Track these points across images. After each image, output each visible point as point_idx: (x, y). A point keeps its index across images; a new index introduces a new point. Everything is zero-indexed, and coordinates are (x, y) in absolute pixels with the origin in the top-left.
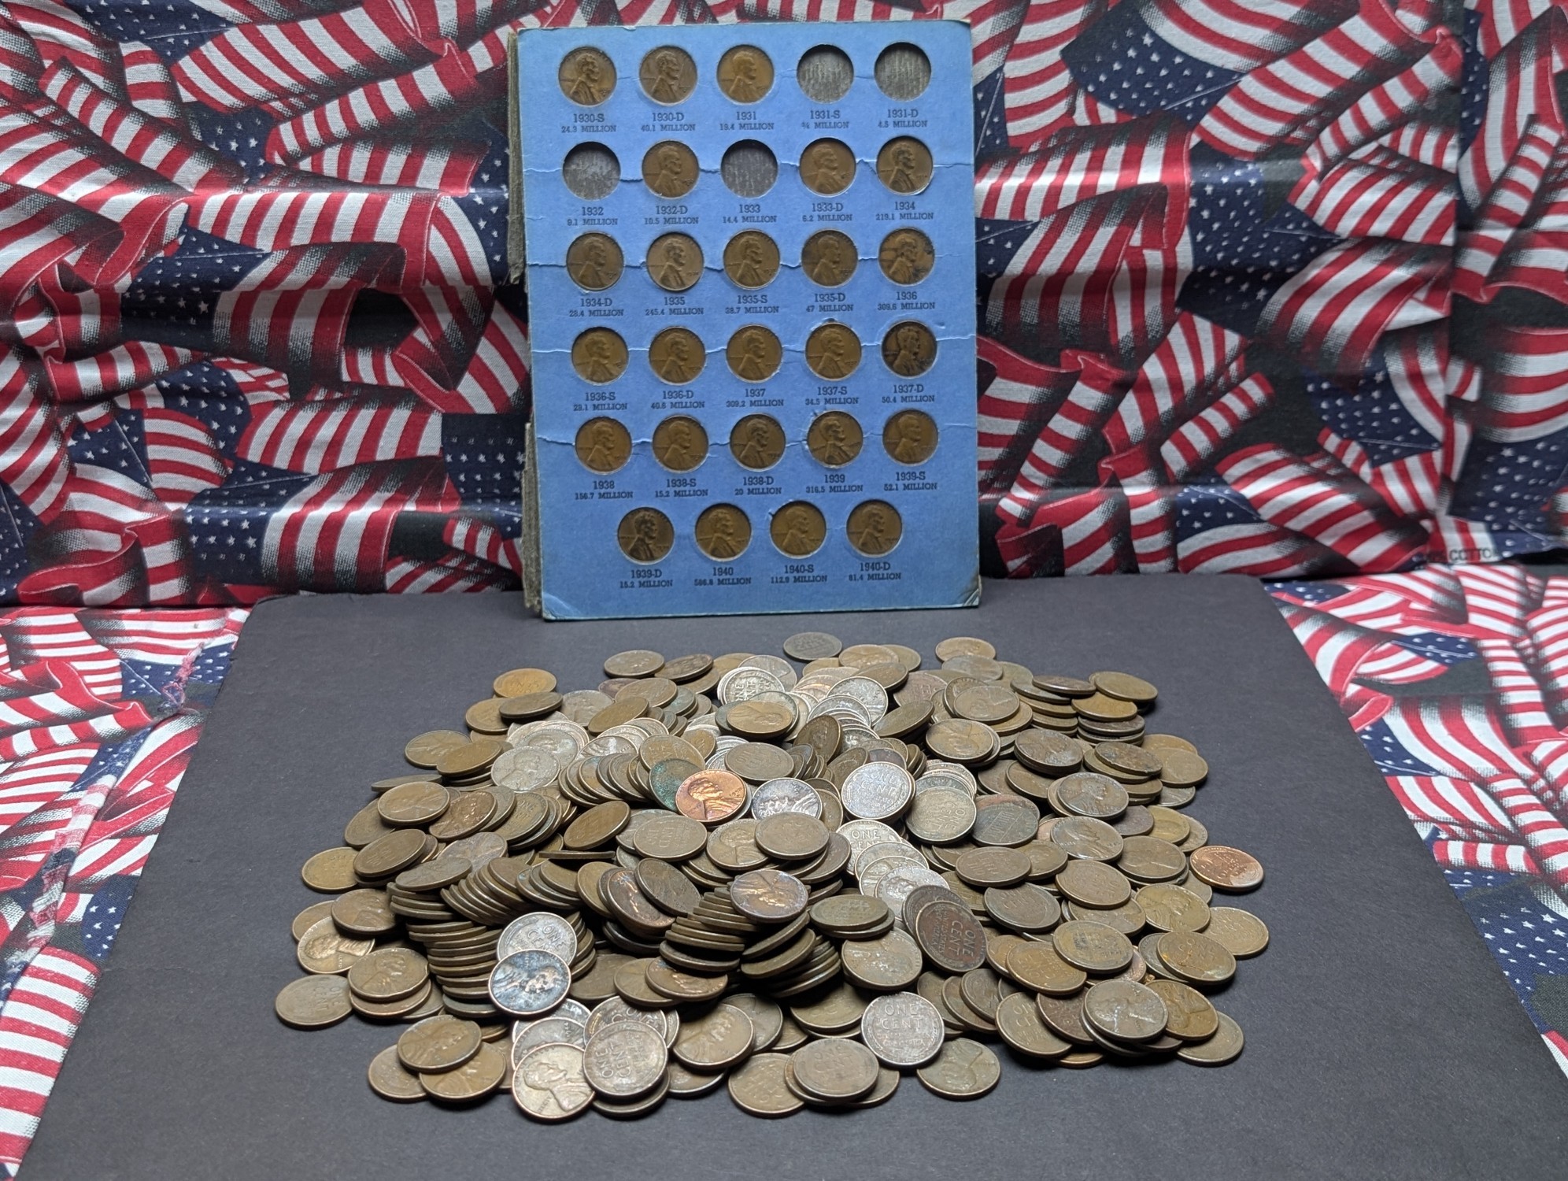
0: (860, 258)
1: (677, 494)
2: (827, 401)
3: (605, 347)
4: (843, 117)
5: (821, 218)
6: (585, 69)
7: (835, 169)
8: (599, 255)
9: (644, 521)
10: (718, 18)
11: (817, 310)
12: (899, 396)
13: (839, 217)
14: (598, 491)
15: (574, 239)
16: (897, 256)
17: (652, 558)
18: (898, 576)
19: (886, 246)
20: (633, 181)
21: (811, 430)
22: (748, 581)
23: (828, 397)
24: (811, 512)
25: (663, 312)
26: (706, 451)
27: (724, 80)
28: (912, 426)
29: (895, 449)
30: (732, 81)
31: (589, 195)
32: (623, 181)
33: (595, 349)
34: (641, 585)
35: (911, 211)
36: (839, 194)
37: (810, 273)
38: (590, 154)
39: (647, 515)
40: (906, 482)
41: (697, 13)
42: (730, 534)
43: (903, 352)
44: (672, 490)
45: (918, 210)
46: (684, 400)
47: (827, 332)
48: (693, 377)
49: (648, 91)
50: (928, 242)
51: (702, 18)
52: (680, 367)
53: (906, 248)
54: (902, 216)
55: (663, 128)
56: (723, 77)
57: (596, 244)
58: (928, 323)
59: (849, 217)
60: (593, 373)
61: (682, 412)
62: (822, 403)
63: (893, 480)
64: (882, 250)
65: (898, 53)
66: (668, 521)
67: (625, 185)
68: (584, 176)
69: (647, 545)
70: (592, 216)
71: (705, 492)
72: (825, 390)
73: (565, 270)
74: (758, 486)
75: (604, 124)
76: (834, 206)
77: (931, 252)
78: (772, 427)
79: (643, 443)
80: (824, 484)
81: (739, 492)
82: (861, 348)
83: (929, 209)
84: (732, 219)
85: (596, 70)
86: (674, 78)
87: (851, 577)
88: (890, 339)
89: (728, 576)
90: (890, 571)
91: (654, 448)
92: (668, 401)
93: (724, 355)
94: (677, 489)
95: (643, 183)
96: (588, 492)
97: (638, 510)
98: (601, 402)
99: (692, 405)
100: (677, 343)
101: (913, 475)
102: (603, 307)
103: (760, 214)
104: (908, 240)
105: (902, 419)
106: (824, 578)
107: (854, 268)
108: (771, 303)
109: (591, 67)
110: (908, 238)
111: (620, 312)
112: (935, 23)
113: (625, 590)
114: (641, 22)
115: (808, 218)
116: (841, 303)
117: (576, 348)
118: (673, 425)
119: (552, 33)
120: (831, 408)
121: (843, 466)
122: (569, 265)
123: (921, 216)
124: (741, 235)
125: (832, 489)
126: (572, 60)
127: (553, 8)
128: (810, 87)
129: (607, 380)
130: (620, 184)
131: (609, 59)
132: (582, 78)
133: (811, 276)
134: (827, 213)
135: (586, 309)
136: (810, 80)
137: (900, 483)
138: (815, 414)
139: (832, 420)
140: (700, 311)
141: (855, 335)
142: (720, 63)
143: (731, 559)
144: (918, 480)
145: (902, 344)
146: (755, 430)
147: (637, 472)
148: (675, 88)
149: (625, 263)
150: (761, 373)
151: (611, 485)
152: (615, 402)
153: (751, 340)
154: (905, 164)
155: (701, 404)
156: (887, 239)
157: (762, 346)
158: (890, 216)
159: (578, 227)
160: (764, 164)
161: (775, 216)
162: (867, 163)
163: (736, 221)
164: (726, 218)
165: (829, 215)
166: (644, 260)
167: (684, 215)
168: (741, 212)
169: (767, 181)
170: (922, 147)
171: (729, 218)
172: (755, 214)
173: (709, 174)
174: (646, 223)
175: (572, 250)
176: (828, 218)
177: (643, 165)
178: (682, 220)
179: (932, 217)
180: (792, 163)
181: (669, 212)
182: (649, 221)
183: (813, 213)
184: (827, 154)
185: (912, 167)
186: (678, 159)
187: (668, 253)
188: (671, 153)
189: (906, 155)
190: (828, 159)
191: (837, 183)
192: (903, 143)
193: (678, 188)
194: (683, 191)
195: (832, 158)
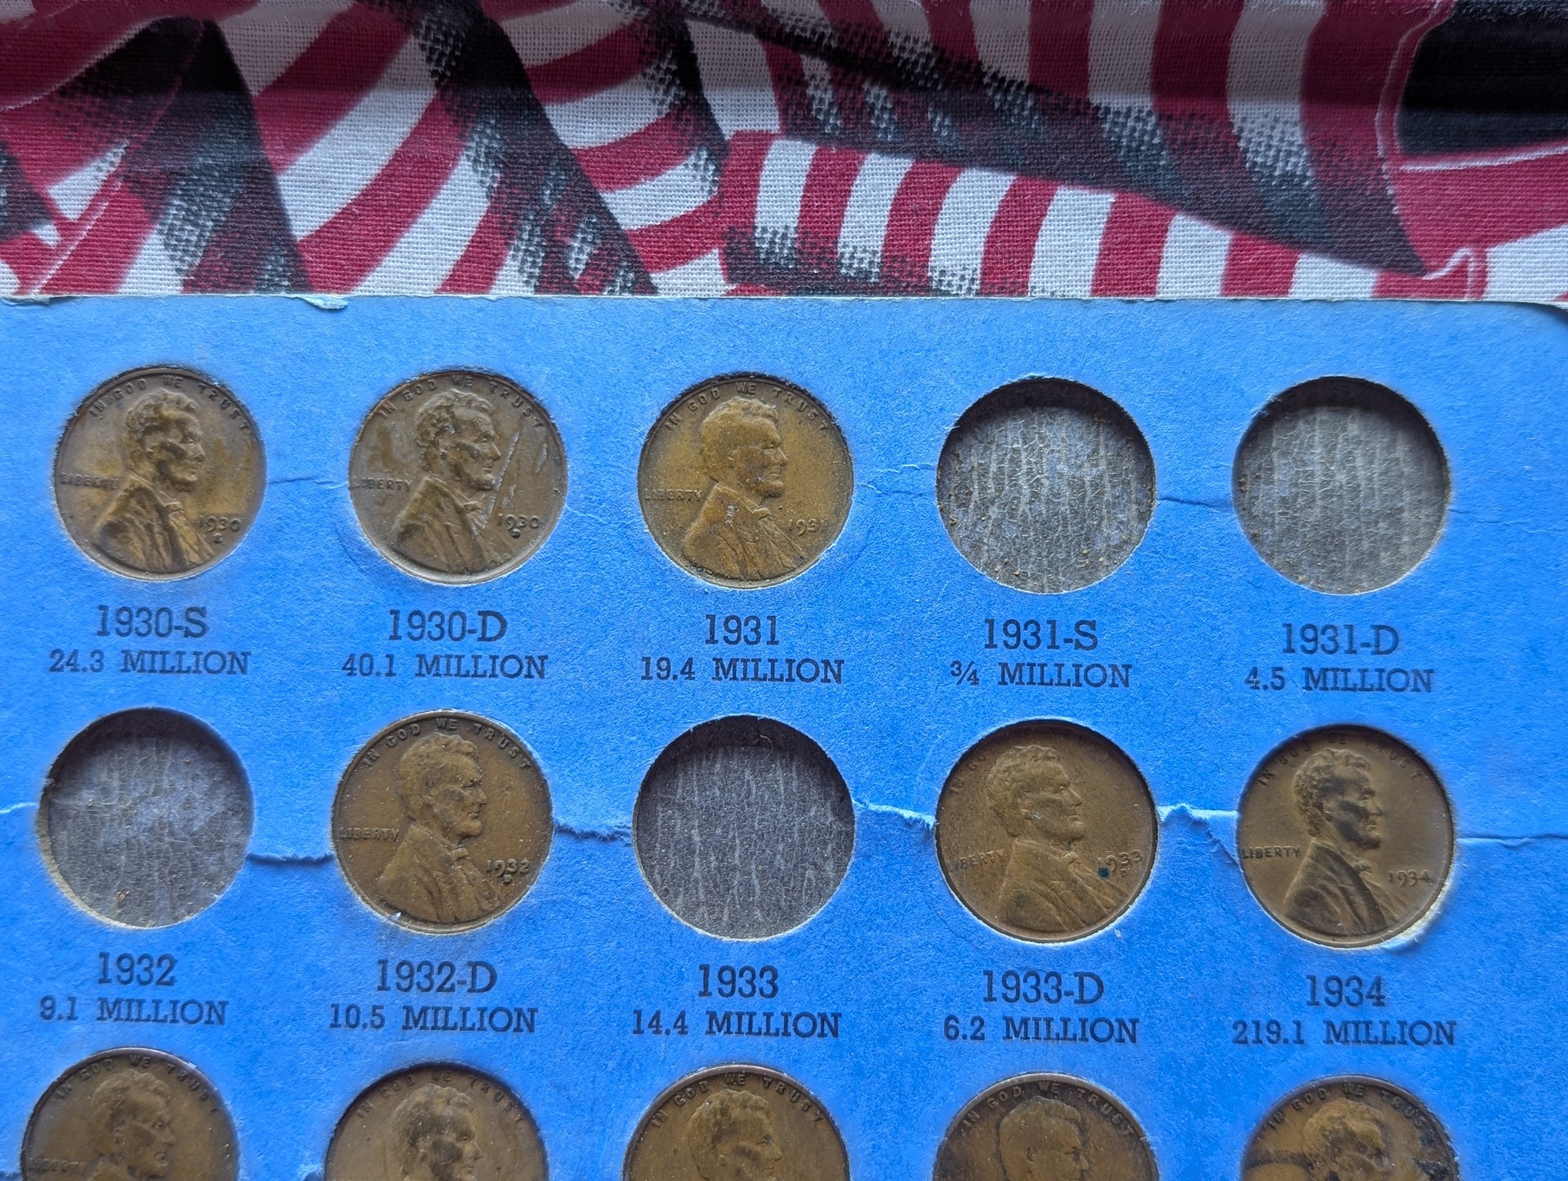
4: (1110, 649)
5: (1014, 1029)
6: (152, 442)
7: (1072, 839)
8: (149, 1139)
10: (656, 278)
13: (1089, 1031)
15: (58, 1073)
19: (1270, 1147)
20: (296, 863)
27: (665, 499)
30: (695, 501)
32: (255, 860)
35: (1369, 1011)
36: (1089, 938)
41: (579, 256)
45: (1400, 1008)
49: (379, 531)
50: (1435, 1139)
51: (598, 278)
53: (1349, 1154)
54: (1336, 1033)
55: (427, 666)
56: (666, 485)
57: (142, 1098)
59: (1126, 1031)
64: (1252, 1162)
65: (1322, 415)
67: (266, 880)
68: (123, 833)
70: (132, 991)
75: (205, 645)
76: (1070, 983)
83: (1440, 1005)
84: (667, 1020)
85: (194, 448)
86: (481, 487)
95: (337, 870)
103: (778, 1006)
104: (1355, 1125)
109: (173, 439)
110: (1358, 1118)
112: (1460, 313)
114: (373, 284)
115: (966, 1027)
119: (47, 316)
122: (30, 1173)
123: (1409, 1034)
124: (699, 1087)
126: (112, 413)
127: (66, 228)
128: (985, 531)
130: (245, 870)
131: (241, 412)
132: (142, 476)
134: (1042, 1009)
136: (984, 505)
142: (654, 433)
148: (480, 521)
154: (1347, 832)
156: (1275, 1120)
158: (1289, 1032)
159: (76, 1028)
160: (804, 811)
161: (836, 1016)
162: (1199, 824)
163: (683, 1031)
164: (646, 1019)
165: (1049, 1021)
166: (317, 1168)
167: (484, 1000)
168: (705, 993)
169: (810, 873)
170: (1414, 769)
171: (657, 1016)
172: (756, 1003)
173: (590, 844)
174: (335, 1025)
175: (47, 1116)
176: (1043, 1033)
177: (338, 804)
178: (473, 1018)
179: (1450, 1039)
180: (908, 814)
181: (426, 984)
182: (347, 1017)
183: (984, 1010)
184: (1045, 781)
185: (1375, 844)
186: (474, 784)
187: (413, 1143)
188: (447, 760)
189: (1352, 798)
190: (1050, 802)
191: (1081, 895)
192: (1342, 752)
193: (468, 893)
194: (486, 906)
195: (1064, 796)
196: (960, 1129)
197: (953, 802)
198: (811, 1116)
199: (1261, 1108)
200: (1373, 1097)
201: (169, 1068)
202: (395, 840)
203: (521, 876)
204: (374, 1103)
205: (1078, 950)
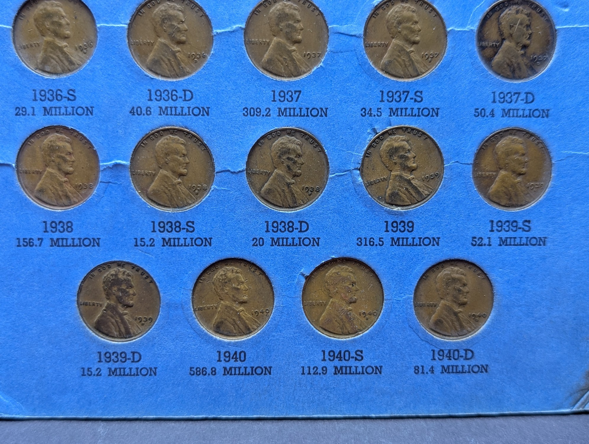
1: (166, 242)
2: (393, 112)
3: (63, 22)
9: (116, 281)
12: (498, 107)
14: (50, 235)
17: (127, 334)
18: (484, 369)
21: (367, 155)
22: (267, 370)
23: (394, 105)
24: (362, 274)
26: (210, 179)
28: (516, 153)
29: (489, 186)
33: (48, 24)
34: (112, 372)
39: (121, 273)
40: (504, 235)
42: (242, 303)
43: (506, 43)
44: (158, 237)
46: (180, 103)
48: (194, 69)
52: (174, 54)
60: (45, 61)
61: (176, 122)
62: (385, 115)
63: (483, 232)
66: (152, 281)
69: (121, 316)
71: (207, 242)
72: (391, 95)
74: (286, 234)
78: (309, 149)
79: (116, 165)
80: (384, 234)
81: (258, 242)
82: (446, 34)
87: (416, 369)
88: (488, 22)
89: (238, 364)
90: (472, 362)
91: (132, 175)
92: (154, 105)
93: (240, 38)
94: (167, 235)
96: (35, 236)
97: (108, 265)
98: (55, 103)
99: (191, 112)
100: (170, 18)
101: (513, 224)
105: (503, 143)
106: (378, 370)
113: (88, 380)
117: (21, 23)
118: (162, 141)
120: (397, 122)
121: (412, 209)
125: (395, 242)
129: (64, 72)
137: (495, 236)
138: (374, 131)
139: (398, 141)
141: (438, 14)
143: (244, 338)
144: (520, 233)
145: (506, 32)
146: (285, 151)
147: (107, 209)
150: (296, 67)
151: (69, 227)
152: (76, 104)
155: (205, 111)
157: (298, 26)
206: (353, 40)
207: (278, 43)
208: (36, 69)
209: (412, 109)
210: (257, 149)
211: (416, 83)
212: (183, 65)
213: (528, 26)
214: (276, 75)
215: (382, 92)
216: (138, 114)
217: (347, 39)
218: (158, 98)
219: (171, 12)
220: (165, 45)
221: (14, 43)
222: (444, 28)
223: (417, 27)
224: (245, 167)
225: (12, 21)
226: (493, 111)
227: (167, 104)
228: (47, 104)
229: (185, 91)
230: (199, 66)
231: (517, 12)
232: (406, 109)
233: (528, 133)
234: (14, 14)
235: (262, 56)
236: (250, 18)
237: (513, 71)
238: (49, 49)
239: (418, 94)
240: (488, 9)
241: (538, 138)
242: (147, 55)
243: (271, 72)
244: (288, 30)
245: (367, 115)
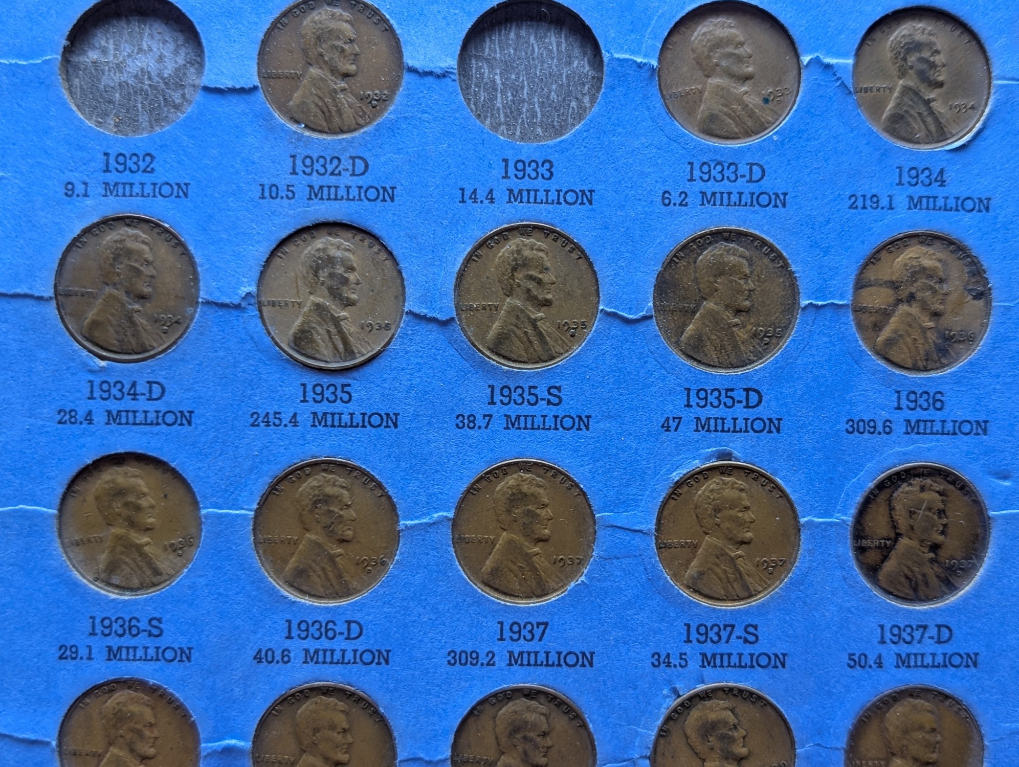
0: (804, 302)
2: (707, 661)
3: (144, 502)
5: (707, 198)
7: (747, 78)
8: (138, 272)
11: (687, 431)
12: (890, 652)
13: (755, 199)
15: (77, 231)
16: (899, 301)
19: (872, 274)
20: (233, 91)
21: (663, 733)
23: (709, 648)
25: (294, 421)
28: (921, 728)
31: (128, 122)
32: (206, 89)
33: (117, 506)
35: (935, 190)
36: (755, 140)
37: (675, 335)
38: (135, 26)
43: (904, 542)
45: (955, 188)
46: (340, 644)
47: (713, 483)
48: (365, 586)
50: (977, 271)
52: (332, 559)
53: (922, 281)
54: (914, 203)
58: (969, 473)
59: (780, 200)
60: (112, 567)
61: (331, 676)
62: (694, 665)
64: (860, 285)
67: (213, 102)
68: (117, 78)
70: (127, 177)
72: (704, 632)
73: (51, 310)
76: (743, 169)
77: (983, 295)
78: (560, 722)
79: (228, 750)
82: (798, 528)
83: (980, 187)
84: (481, 194)
88: (873, 506)
92: (296, 647)
93: (447, 531)
95: (260, 95)
98: (127, 641)
99: (358, 658)
100: (327, 499)
102: (142, 404)
103: (553, 186)
104: (927, 263)
107: (786, 328)
108: (571, 406)
110: (927, 257)
111: (186, 418)
115: (676, 198)
116: (752, 413)
117: (72, 503)
118: (306, 708)
120: (715, 679)
122: (61, 296)
123: (961, 204)
124: (502, 235)
129: (143, 587)
130: (199, 97)
133: (677, 344)
134: (725, 186)
135: (99, 408)
138: (675, 691)
139: (717, 710)
140: (391, 420)
141: (784, 495)
145: (903, 523)
146: (520, 727)
149: (203, 295)
150: (540, 582)
152: (163, 642)
153: (517, 497)
154: (923, 77)
155: (382, 657)
156: (873, 259)
157: (543, 513)
158: (884, 202)
159: (88, 202)
160: (569, 63)
161: (591, 191)
162: (828, 66)
163: (492, 201)
164: (467, 193)
165: (729, 194)
166: (253, 289)
167: (360, 181)
168: (506, 177)
169: (574, 104)
170: (966, 38)
171: (475, 191)
172: (540, 183)
173: (430, 79)
174: (263, 197)
175: (70, 259)
176: (725, 202)
177: (261, 54)
178: (354, 192)
179: (987, 209)
180: (639, 60)
181: (322, 170)
182: (271, 192)
183: (687, 188)
184: (729, 41)
185: (940, 85)
186: (351, 41)
187: (316, 274)
188: (333, 25)
189: (926, 54)
190: (731, 55)
191: (751, 115)
192: (920, 25)
193: (348, 112)
194: (361, 121)
195: (740, 51)
196: (671, 263)
197: (668, 54)
198: (574, 256)
199: (867, 249)
200: (938, 244)
201: (153, 225)
202: (298, 78)
203: (384, 101)
204: (289, 248)
205: (749, 148)
206: (638, 539)
207: (510, 542)
208: (96, 579)
209: (740, 655)
210: (471, 720)
211: (747, 612)
212: (347, 577)
213: (941, 513)
214: (505, 594)
215: (688, 626)
216: (267, 660)
217: (627, 537)
218: (303, 634)
219: (329, 490)
220: (317, 543)
221: (60, 536)
222: (796, 517)
223: (748, 516)
224: (449, 753)
225: (57, 501)
226: (880, 657)
227: (318, 645)
228: (114, 642)
229: (349, 623)
230: (374, 579)
231: (923, 489)
232: (729, 655)
233: (941, 693)
234: (61, 490)
235: (482, 563)
236: (463, 500)
237: (915, 589)
238: (119, 549)
239: (751, 630)
240: (871, 485)
241: (958, 702)
242: (286, 562)
243: (497, 590)
244: (525, 520)
245: (663, 666)
